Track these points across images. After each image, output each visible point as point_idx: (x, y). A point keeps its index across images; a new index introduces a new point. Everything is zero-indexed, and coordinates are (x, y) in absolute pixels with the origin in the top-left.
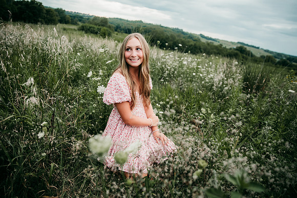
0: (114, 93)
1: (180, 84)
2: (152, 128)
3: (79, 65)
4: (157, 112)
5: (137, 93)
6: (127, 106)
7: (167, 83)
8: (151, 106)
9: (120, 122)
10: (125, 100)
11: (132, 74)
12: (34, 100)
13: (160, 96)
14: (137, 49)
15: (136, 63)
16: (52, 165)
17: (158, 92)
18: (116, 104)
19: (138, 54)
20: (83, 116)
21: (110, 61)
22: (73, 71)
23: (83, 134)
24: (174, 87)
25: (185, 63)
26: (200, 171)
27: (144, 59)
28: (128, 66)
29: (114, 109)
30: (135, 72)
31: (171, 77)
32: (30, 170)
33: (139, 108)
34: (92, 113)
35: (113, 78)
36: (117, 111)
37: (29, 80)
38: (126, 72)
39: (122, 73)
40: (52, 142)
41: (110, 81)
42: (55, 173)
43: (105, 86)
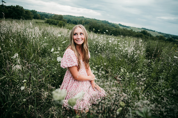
0: (68, 61)
1: (108, 54)
2: (91, 81)
3: (45, 44)
4: (94, 72)
5: (81, 61)
6: (76, 69)
7: (99, 54)
8: (90, 68)
9: (72, 78)
10: (74, 65)
11: (78, 49)
12: (19, 67)
13: (95, 62)
14: (81, 34)
15: (81, 43)
16: (30, 106)
17: (94, 60)
18: (69, 68)
19: (81, 37)
20: (49, 75)
21: (65, 42)
22: (42, 48)
23: (49, 87)
24: (104, 56)
25: (110, 41)
26: (121, 109)
27: (85, 40)
28: (75, 44)
29: (67, 71)
30: (80, 48)
31: (102, 50)
32: (16, 110)
33: (83, 70)
34: (54, 73)
35: (67, 52)
36: (69, 72)
37: (15, 54)
38: (74, 48)
39: (72, 49)
40: (30, 92)
41: (65, 54)
42: (32, 112)
43: (62, 57)
